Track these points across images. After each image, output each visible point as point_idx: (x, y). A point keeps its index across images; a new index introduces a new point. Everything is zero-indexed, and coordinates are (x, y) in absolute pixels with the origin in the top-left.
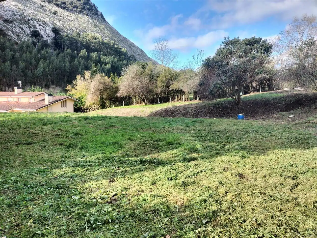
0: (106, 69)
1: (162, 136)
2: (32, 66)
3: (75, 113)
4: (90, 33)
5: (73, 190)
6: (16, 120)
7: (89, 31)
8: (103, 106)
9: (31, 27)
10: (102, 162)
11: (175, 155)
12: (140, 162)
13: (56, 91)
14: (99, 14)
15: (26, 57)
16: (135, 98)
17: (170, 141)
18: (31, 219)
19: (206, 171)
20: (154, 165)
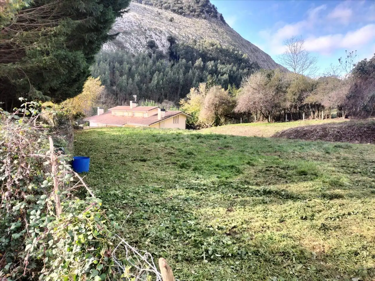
0: (223, 81)
1: (292, 163)
2: (147, 79)
3: (187, 130)
4: (207, 39)
5: (189, 214)
6: (130, 135)
7: (206, 37)
8: (217, 123)
9: (147, 38)
10: (218, 187)
11: (311, 189)
12: (263, 192)
13: (168, 105)
14: (219, 16)
15: (142, 70)
16: (256, 115)
17: (302, 169)
18: (148, 238)
19: (356, 214)
20: (281, 199)
